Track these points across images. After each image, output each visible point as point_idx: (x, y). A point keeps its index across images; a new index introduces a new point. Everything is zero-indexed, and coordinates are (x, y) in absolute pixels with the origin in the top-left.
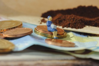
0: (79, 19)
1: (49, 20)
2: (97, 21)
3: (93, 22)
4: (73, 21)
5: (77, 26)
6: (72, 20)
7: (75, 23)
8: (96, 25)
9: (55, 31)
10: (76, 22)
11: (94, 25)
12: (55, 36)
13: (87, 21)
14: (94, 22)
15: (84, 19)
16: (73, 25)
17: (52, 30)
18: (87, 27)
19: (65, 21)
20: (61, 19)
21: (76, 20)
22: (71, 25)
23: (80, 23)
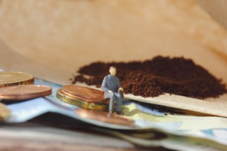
0: (152, 78)
2: (188, 87)
3: (180, 88)
4: (139, 81)
5: (146, 90)
7: (143, 86)
8: (186, 94)
10: (145, 84)
11: (181, 93)
14: (183, 87)
16: (138, 88)
18: (167, 95)
21: (145, 80)
22: (133, 89)
23: (153, 86)
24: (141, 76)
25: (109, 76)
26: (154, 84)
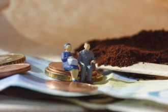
0: (128, 50)
1: (66, 51)
2: (162, 55)
3: (155, 57)
4: (116, 54)
5: (122, 61)
6: (115, 52)
7: (119, 57)
8: (159, 61)
9: (74, 70)
10: (121, 56)
11: (155, 61)
12: (74, 77)
13: (143, 54)
14: (157, 55)
15: (138, 52)
16: (115, 59)
17: (69, 67)
18: (141, 63)
19: (105, 55)
20: (98, 52)
21: (122, 53)
22: (111, 61)
23: (128, 57)
24: (119, 50)
25: (83, 51)
26: (129, 55)
